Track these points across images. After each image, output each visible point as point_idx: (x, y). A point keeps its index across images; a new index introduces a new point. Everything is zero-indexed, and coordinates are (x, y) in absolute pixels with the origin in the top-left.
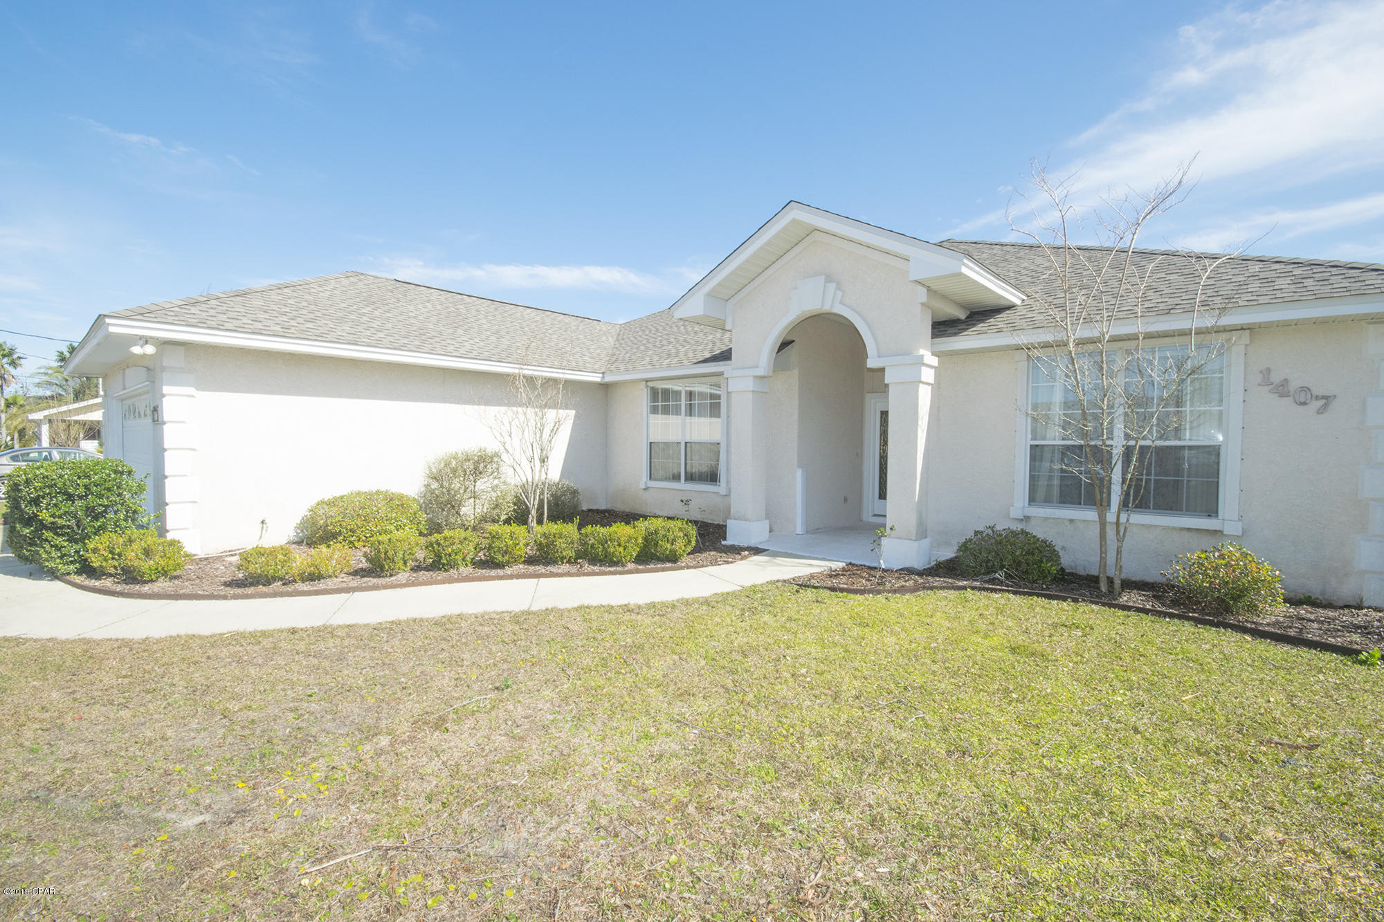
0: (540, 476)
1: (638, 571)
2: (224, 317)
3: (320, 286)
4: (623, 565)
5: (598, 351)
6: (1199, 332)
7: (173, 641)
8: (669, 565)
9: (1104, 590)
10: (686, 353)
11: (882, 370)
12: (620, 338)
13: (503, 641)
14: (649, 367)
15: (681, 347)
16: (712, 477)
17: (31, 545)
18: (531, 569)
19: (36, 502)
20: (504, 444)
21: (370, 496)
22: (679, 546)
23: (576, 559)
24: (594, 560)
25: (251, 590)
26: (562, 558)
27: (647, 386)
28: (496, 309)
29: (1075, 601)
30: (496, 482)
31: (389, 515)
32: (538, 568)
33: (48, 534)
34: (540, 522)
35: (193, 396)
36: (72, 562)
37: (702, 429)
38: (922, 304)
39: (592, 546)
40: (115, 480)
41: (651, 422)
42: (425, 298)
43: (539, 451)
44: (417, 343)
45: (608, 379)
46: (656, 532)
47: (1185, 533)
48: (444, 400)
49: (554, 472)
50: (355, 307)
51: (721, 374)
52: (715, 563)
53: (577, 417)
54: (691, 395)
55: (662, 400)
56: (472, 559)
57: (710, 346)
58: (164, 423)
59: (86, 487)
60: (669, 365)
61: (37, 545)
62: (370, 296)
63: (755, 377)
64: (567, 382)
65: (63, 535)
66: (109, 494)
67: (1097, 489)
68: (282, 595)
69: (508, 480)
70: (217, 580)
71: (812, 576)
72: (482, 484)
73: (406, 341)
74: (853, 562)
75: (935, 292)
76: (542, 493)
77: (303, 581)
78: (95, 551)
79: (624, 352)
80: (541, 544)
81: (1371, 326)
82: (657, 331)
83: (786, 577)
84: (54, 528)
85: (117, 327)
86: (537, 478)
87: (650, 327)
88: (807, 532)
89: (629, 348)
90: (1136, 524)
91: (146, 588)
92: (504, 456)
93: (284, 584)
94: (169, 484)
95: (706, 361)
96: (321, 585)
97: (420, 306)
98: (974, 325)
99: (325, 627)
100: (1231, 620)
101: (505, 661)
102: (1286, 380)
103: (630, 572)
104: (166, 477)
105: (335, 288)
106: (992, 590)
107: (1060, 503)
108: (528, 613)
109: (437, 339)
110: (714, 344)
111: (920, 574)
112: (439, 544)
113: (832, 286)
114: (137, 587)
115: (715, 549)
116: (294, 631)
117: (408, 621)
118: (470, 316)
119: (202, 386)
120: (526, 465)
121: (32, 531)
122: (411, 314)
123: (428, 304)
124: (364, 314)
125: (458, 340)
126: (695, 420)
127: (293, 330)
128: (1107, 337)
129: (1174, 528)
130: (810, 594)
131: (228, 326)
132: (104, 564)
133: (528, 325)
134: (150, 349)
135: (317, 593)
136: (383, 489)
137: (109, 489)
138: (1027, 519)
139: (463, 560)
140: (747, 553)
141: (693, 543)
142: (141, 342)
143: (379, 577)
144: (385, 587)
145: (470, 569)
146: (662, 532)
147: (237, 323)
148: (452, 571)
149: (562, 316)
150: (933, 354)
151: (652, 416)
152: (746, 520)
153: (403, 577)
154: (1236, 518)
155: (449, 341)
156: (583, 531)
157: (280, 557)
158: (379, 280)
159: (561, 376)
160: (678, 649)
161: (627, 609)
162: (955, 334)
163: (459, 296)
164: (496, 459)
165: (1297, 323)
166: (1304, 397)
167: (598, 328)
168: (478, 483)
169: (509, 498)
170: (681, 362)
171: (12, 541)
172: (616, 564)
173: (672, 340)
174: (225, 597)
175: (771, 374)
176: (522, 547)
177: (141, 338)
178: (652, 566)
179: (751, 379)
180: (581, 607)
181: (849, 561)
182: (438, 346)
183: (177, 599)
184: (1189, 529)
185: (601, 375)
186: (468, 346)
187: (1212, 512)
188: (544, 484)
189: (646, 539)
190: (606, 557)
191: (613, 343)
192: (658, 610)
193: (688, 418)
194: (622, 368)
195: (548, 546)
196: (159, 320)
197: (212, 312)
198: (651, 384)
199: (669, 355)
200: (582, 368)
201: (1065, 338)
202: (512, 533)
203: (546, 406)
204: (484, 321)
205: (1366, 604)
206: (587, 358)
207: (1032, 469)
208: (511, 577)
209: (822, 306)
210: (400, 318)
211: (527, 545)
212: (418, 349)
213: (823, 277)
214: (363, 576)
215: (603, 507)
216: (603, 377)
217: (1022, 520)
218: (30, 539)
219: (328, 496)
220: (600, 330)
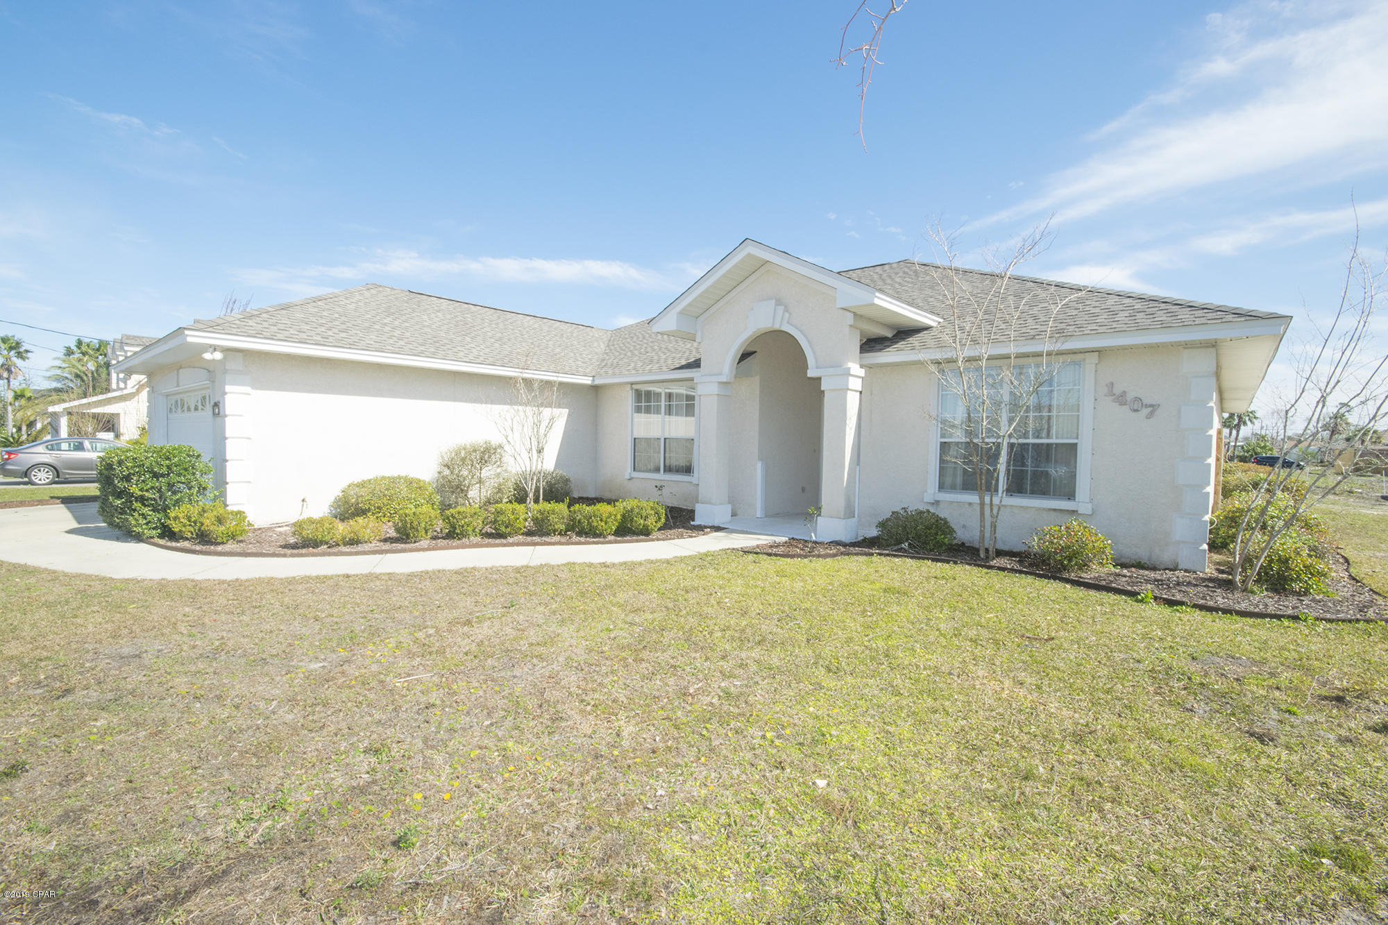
0: (537, 465)
1: (616, 542)
2: (274, 329)
3: (347, 298)
4: (604, 537)
5: (590, 357)
6: (1049, 354)
7: (260, 581)
8: (642, 537)
9: (982, 556)
10: (666, 360)
11: (820, 379)
12: (610, 344)
13: (508, 583)
14: (633, 372)
15: (662, 355)
16: (688, 470)
17: (121, 514)
18: (529, 539)
19: (127, 479)
20: (506, 437)
21: (394, 481)
22: (651, 521)
23: (566, 532)
24: (580, 533)
25: (304, 551)
26: (555, 531)
27: (632, 389)
28: (499, 318)
29: (955, 563)
30: (499, 470)
31: (410, 496)
32: (534, 538)
33: (137, 505)
34: (536, 501)
35: (249, 394)
36: (154, 529)
37: (678, 427)
38: (851, 326)
39: (579, 521)
40: (190, 461)
41: (636, 420)
42: (436, 308)
43: (536, 443)
44: (433, 350)
45: (598, 382)
46: (632, 510)
47: (1052, 512)
48: (455, 399)
49: (549, 463)
50: (378, 317)
51: (692, 379)
52: (681, 536)
53: (569, 415)
54: (670, 396)
55: (645, 400)
56: (481, 531)
57: (687, 354)
58: (226, 416)
59: (168, 467)
60: (650, 371)
61: (126, 513)
62: (390, 307)
63: (719, 383)
64: (561, 384)
65: (148, 506)
66: (186, 473)
67: (978, 476)
68: (330, 554)
69: (509, 469)
70: (273, 544)
71: (758, 546)
72: (487, 472)
73: (422, 348)
74: (795, 537)
75: (861, 316)
76: (538, 480)
77: (345, 545)
78: (176, 518)
79: (613, 358)
80: (537, 518)
81: (1186, 350)
82: (644, 338)
83: (735, 547)
84: (142, 499)
85: (193, 338)
86: (534, 468)
87: (638, 334)
88: (766, 516)
89: (617, 354)
90: (1017, 506)
91: (220, 548)
92: (507, 447)
93: (329, 547)
94: (230, 467)
95: (682, 368)
96: (360, 548)
97: (432, 316)
98: (897, 342)
99: (371, 574)
100: (1066, 575)
101: (510, 594)
102: (1124, 392)
103: (610, 542)
104: (227, 461)
105: (359, 301)
106: (895, 556)
107: (963, 489)
108: (527, 567)
109: (449, 347)
110: (691, 352)
111: (845, 545)
112: (454, 517)
113: (781, 309)
114: (212, 547)
115: (683, 527)
116: (348, 576)
117: (434, 572)
118: (476, 324)
119: (258, 385)
120: (525, 455)
121: (123, 503)
122: (425, 323)
123: (439, 314)
124: (385, 324)
125: (467, 347)
126: (673, 418)
127: (331, 339)
128: (986, 356)
129: (1044, 509)
130: (751, 557)
131: (279, 336)
132: (183, 529)
133: (527, 332)
134: (218, 356)
135: (357, 553)
136: (403, 474)
137: (186, 470)
138: (937, 503)
139: (474, 531)
140: (709, 530)
141: (663, 520)
142: (211, 349)
143: (406, 543)
144: (411, 550)
145: (479, 539)
146: (637, 510)
147: (287, 334)
148: (464, 539)
149: (559, 323)
150: (862, 367)
151: (636, 415)
152: (710, 504)
153: (425, 543)
154: (1088, 500)
155: (459, 348)
156: (572, 509)
157: (327, 525)
158: (396, 291)
159: (555, 379)
160: (638, 588)
161: (604, 565)
162: (880, 350)
163: (466, 306)
164: (499, 451)
165: (1131, 347)
166: (1137, 405)
167: (591, 334)
168: (483, 471)
169: (510, 484)
170: (660, 368)
171: (104, 510)
172: (596, 535)
173: (656, 347)
174: (285, 556)
175: (732, 380)
176: (522, 521)
177: (211, 346)
178: (628, 538)
179: (716, 385)
180: (568, 564)
181: (791, 537)
182: (450, 352)
183: (246, 557)
184: (1055, 510)
185: (591, 378)
186: (475, 352)
187: (1071, 496)
188: (540, 473)
189: (623, 516)
190: (590, 530)
191: (604, 349)
192: (630, 566)
193: (667, 416)
194: (610, 372)
195: (543, 520)
196: (226, 331)
197: (265, 324)
198: (635, 387)
199: (651, 361)
200: (574, 372)
201: (955, 356)
202: (514, 510)
203: (542, 405)
204: (488, 329)
205: (1180, 567)
206: (580, 363)
207: (942, 461)
208: (512, 545)
209: (773, 324)
210: (417, 327)
211: (526, 520)
212: (433, 356)
213: (773, 302)
214: (391, 543)
215: (593, 496)
216: (593, 380)
217: (933, 504)
218: (121, 508)
219: (358, 479)
220: (593, 336)
